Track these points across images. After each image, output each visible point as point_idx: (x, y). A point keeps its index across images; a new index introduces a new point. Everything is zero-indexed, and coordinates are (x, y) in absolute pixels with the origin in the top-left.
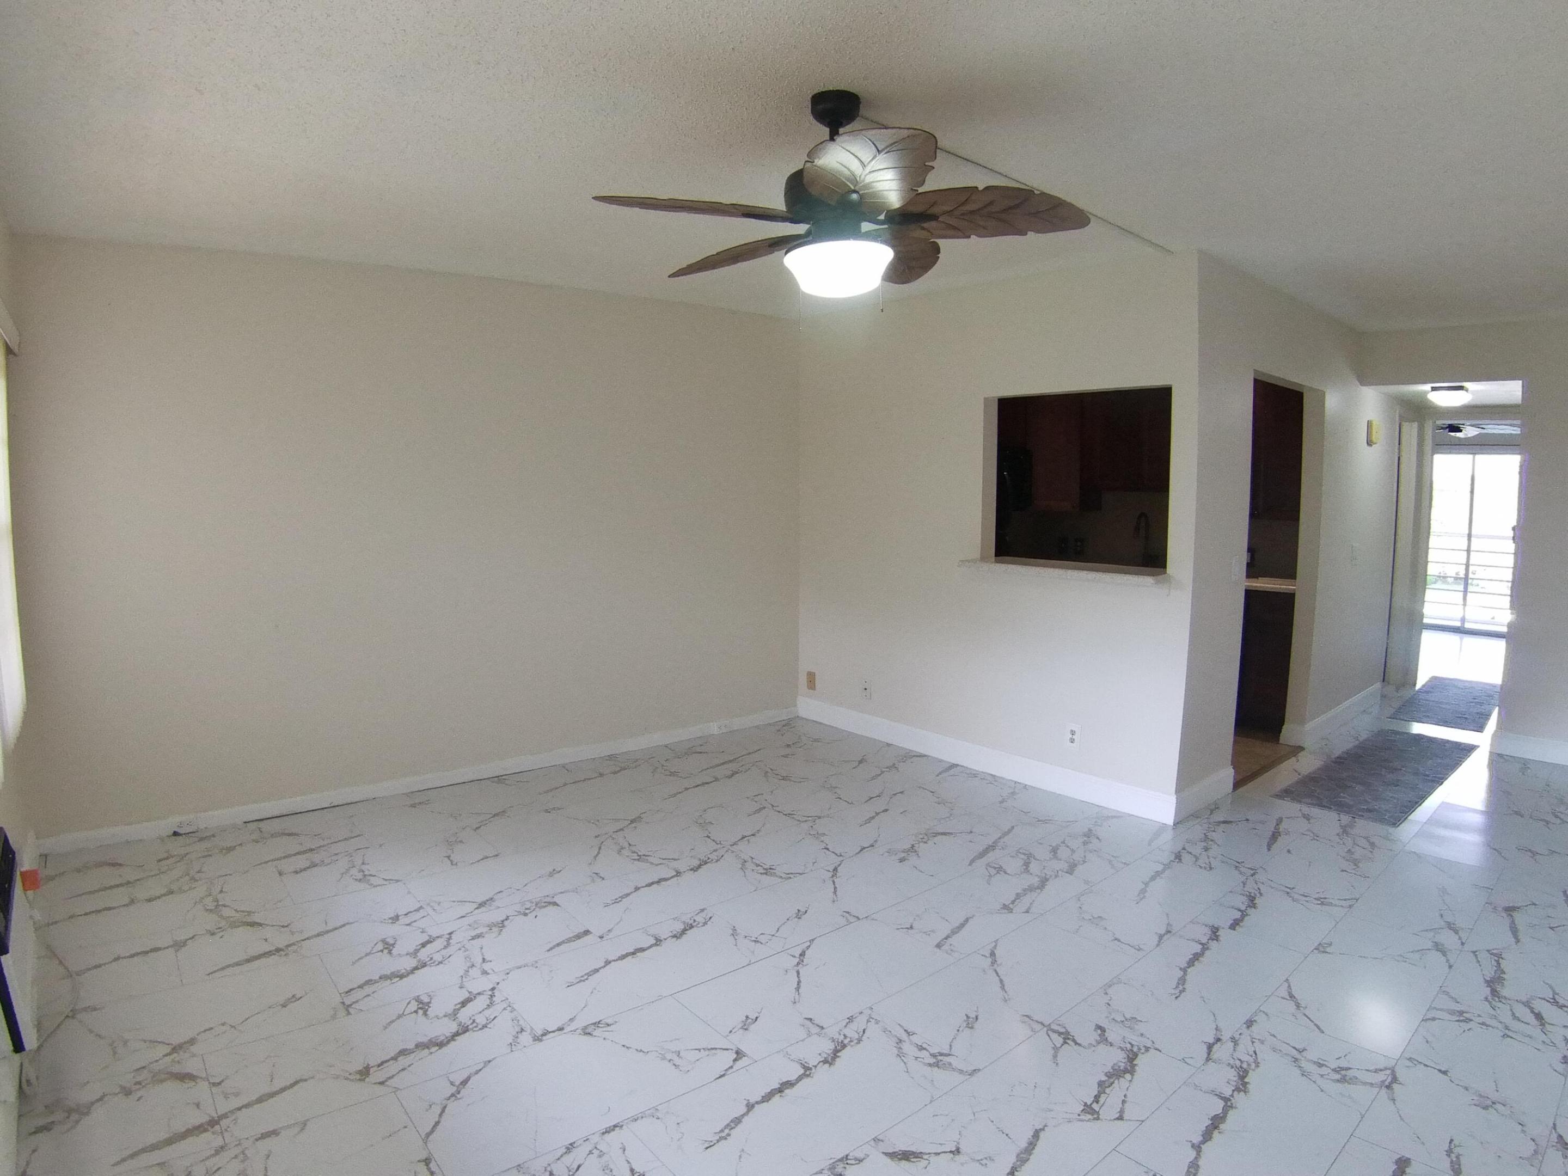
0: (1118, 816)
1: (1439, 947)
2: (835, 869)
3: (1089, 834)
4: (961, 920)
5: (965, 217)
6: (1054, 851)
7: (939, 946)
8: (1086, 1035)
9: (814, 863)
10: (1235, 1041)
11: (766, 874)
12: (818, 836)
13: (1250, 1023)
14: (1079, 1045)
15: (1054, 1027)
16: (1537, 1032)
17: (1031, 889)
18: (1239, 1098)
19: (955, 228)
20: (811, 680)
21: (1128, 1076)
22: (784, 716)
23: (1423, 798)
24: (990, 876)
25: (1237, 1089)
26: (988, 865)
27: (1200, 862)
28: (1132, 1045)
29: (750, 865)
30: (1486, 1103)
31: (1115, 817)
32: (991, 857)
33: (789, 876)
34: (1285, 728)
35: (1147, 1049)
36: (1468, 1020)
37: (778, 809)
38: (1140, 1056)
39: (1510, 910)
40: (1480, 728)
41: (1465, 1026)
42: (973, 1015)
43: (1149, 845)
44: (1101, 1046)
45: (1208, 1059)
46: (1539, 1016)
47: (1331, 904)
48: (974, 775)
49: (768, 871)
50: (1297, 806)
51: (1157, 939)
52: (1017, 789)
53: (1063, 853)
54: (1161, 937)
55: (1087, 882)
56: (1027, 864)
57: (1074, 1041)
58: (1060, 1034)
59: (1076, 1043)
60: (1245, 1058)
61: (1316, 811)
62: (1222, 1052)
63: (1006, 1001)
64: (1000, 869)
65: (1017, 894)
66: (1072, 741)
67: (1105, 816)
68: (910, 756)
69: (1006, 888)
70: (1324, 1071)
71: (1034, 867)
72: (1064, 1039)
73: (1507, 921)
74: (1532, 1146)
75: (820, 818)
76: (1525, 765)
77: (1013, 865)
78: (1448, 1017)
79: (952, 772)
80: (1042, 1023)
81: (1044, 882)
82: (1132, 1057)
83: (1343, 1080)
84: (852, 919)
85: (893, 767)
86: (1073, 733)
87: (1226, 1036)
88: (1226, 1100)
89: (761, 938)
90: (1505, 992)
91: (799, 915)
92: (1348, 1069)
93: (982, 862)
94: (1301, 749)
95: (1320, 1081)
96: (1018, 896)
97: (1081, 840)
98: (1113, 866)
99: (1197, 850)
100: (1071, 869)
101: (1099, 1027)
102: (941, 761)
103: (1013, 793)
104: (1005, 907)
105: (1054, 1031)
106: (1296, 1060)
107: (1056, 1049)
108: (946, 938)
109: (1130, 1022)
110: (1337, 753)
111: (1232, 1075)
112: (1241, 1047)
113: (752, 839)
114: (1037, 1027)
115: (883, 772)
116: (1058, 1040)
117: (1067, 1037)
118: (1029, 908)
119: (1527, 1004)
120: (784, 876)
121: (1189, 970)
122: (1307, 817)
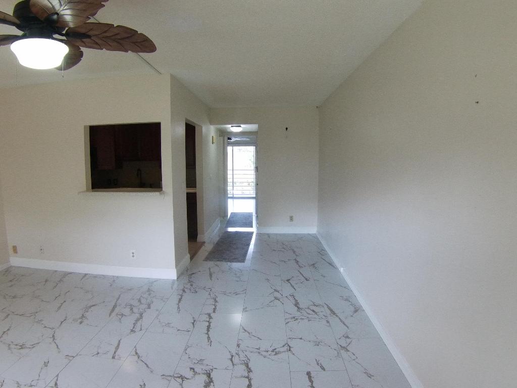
0: (156, 280)
1: (276, 298)
2: (53, 336)
3: (149, 290)
4: (117, 342)
5: (103, 39)
6: (140, 301)
7: (113, 357)
8: (188, 374)
9: (42, 336)
10: (237, 354)
11: (22, 348)
12: (40, 322)
13: (238, 346)
14: (188, 379)
15: (176, 375)
16: (316, 316)
17: (137, 320)
18: (251, 375)
19: (97, 43)
20: (15, 249)
21: (212, 384)
22: (5, 266)
23: (247, 251)
24: (120, 319)
25: (249, 372)
26: (117, 314)
27: (192, 291)
28: (206, 371)
29: (12, 346)
30: (317, 344)
31: (155, 281)
32: (117, 310)
33: (33, 346)
34: (199, 236)
35: (212, 370)
36: (297, 319)
37: (16, 313)
38: (211, 374)
39: (288, 280)
40: (252, 226)
41: (297, 321)
42: (142, 384)
43: (172, 289)
44: (197, 376)
45: (233, 365)
46: (313, 311)
47: (239, 294)
48: (95, 277)
49: (22, 347)
50: (212, 263)
51: (192, 325)
52: (114, 279)
53: (143, 301)
54: (193, 324)
55: (157, 310)
56: (132, 309)
57: (186, 378)
58: (179, 377)
59: (187, 379)
60: (244, 359)
61: (218, 263)
62: (236, 360)
63: (152, 372)
64: (122, 315)
65: (134, 324)
66: (133, 256)
67: (152, 282)
68: (66, 274)
69: (128, 322)
70: (270, 353)
71: (135, 310)
72: (182, 379)
73: (289, 284)
74: (336, 352)
75: (37, 313)
76: (269, 235)
77: (127, 311)
78: (291, 320)
79: (86, 278)
80: (170, 376)
81: (141, 315)
82: (209, 375)
83: (276, 354)
84: (71, 358)
85: (61, 281)
86: (133, 253)
87: (234, 354)
88: (247, 377)
89: (33, 384)
90: (301, 307)
91: (46, 364)
92: (275, 349)
93: (114, 314)
94: (204, 242)
95: (270, 357)
96: (135, 324)
97: (147, 293)
98: (164, 301)
99: (188, 286)
100: (149, 307)
101: (191, 368)
102: (80, 274)
103: (114, 281)
104: (132, 331)
105: (177, 377)
106: (259, 353)
107: (181, 385)
108: (115, 353)
109: (201, 361)
110: (216, 242)
111: (244, 367)
112: (241, 356)
113: (9, 332)
114: (169, 378)
115: (57, 284)
116: (180, 380)
117: (182, 378)
118: (141, 328)
119: (308, 308)
120: (31, 347)
121: (209, 333)
122: (216, 265)
